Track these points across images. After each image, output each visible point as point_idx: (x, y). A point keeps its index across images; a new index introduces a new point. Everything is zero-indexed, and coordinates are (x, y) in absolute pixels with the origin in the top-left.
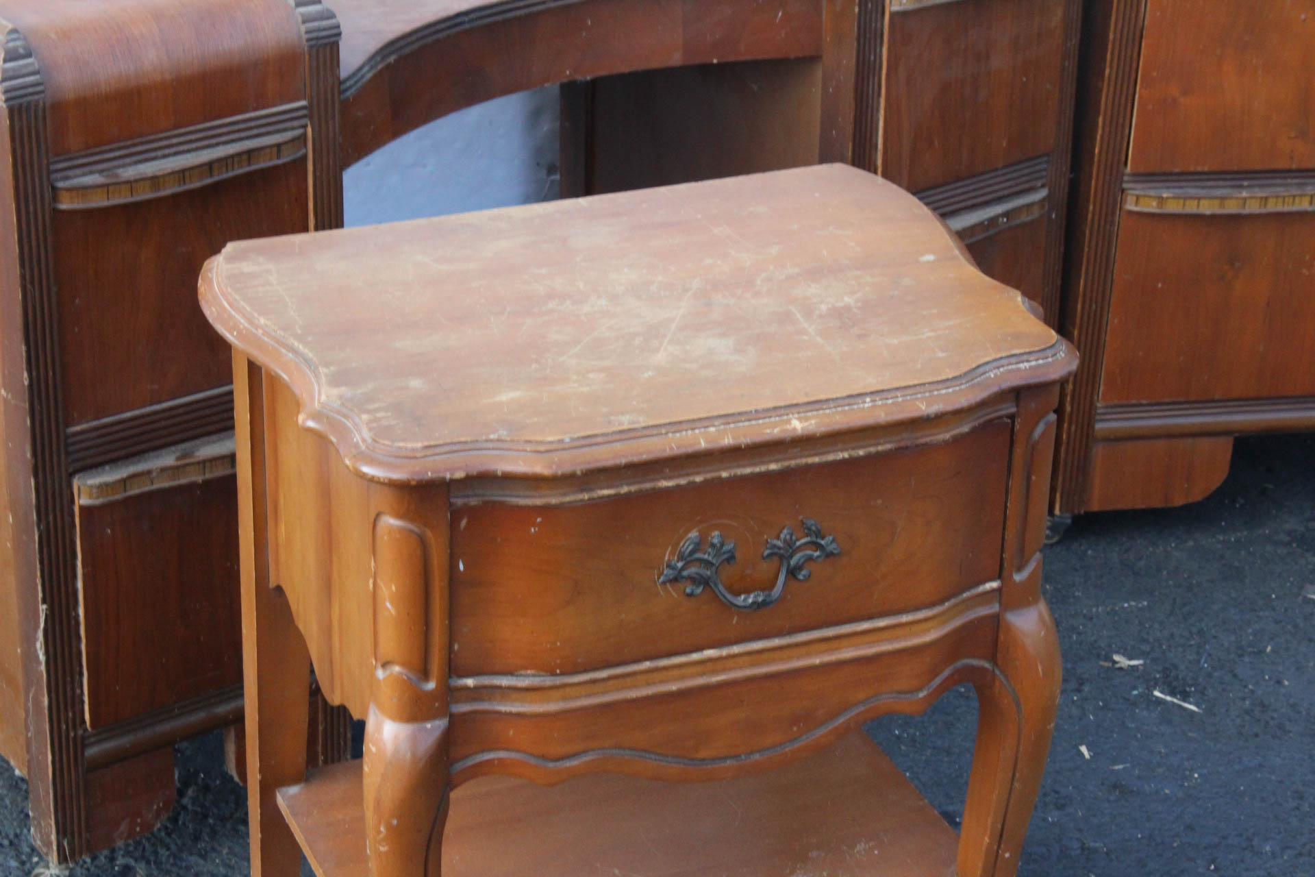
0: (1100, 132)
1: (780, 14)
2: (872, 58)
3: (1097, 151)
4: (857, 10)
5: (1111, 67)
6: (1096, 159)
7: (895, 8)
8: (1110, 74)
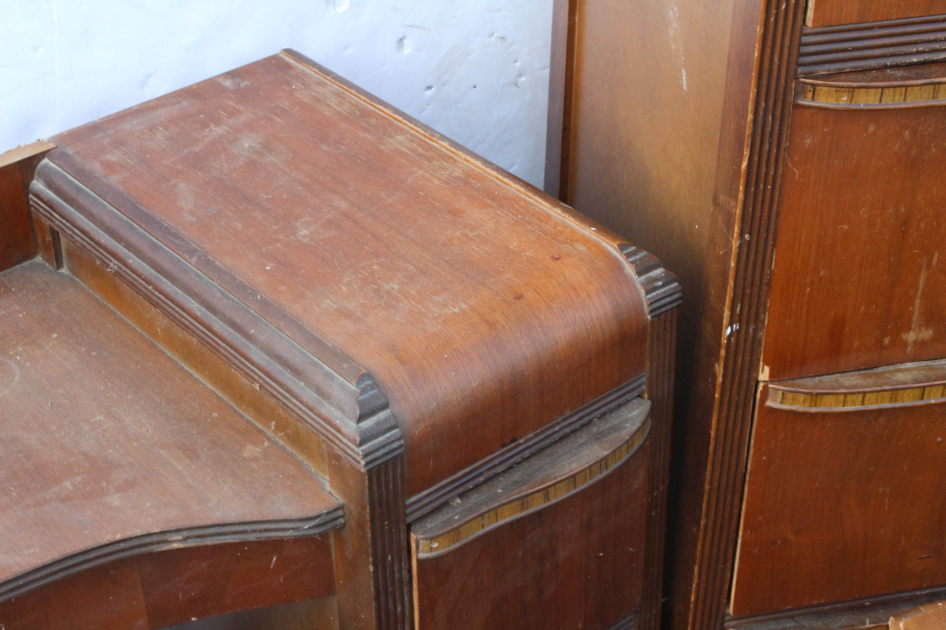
0: (696, 580)
1: (274, 559)
2: (399, 609)
3: (693, 598)
4: (371, 568)
5: (707, 518)
6: (692, 606)
7: (422, 555)
8: (706, 524)
